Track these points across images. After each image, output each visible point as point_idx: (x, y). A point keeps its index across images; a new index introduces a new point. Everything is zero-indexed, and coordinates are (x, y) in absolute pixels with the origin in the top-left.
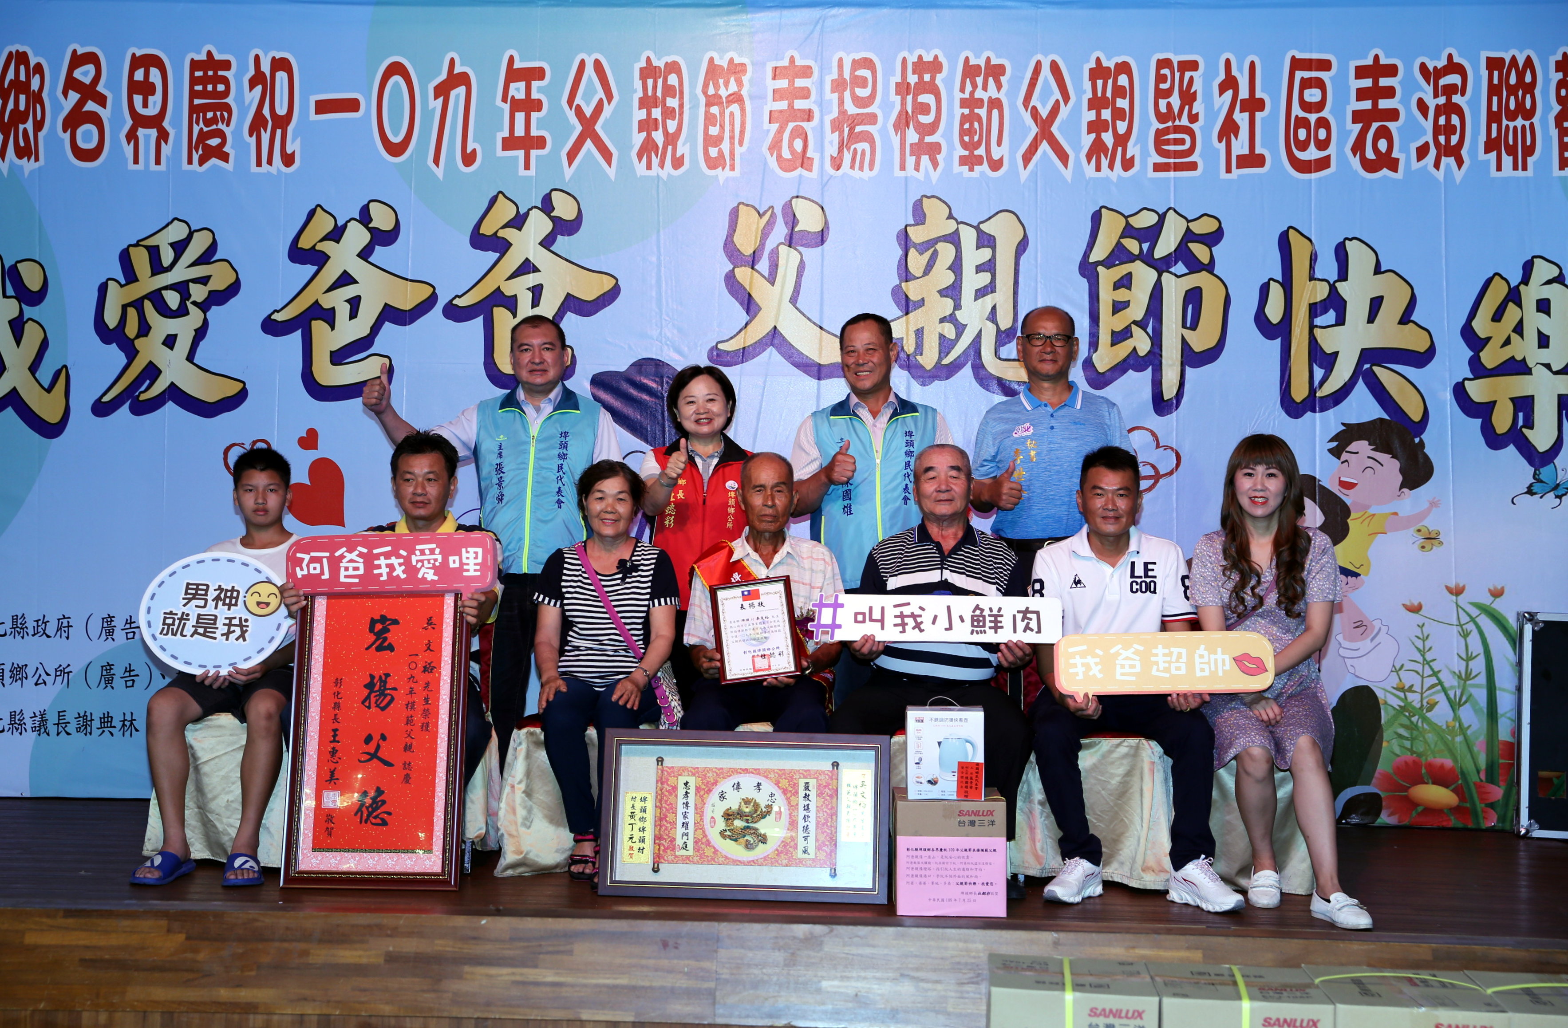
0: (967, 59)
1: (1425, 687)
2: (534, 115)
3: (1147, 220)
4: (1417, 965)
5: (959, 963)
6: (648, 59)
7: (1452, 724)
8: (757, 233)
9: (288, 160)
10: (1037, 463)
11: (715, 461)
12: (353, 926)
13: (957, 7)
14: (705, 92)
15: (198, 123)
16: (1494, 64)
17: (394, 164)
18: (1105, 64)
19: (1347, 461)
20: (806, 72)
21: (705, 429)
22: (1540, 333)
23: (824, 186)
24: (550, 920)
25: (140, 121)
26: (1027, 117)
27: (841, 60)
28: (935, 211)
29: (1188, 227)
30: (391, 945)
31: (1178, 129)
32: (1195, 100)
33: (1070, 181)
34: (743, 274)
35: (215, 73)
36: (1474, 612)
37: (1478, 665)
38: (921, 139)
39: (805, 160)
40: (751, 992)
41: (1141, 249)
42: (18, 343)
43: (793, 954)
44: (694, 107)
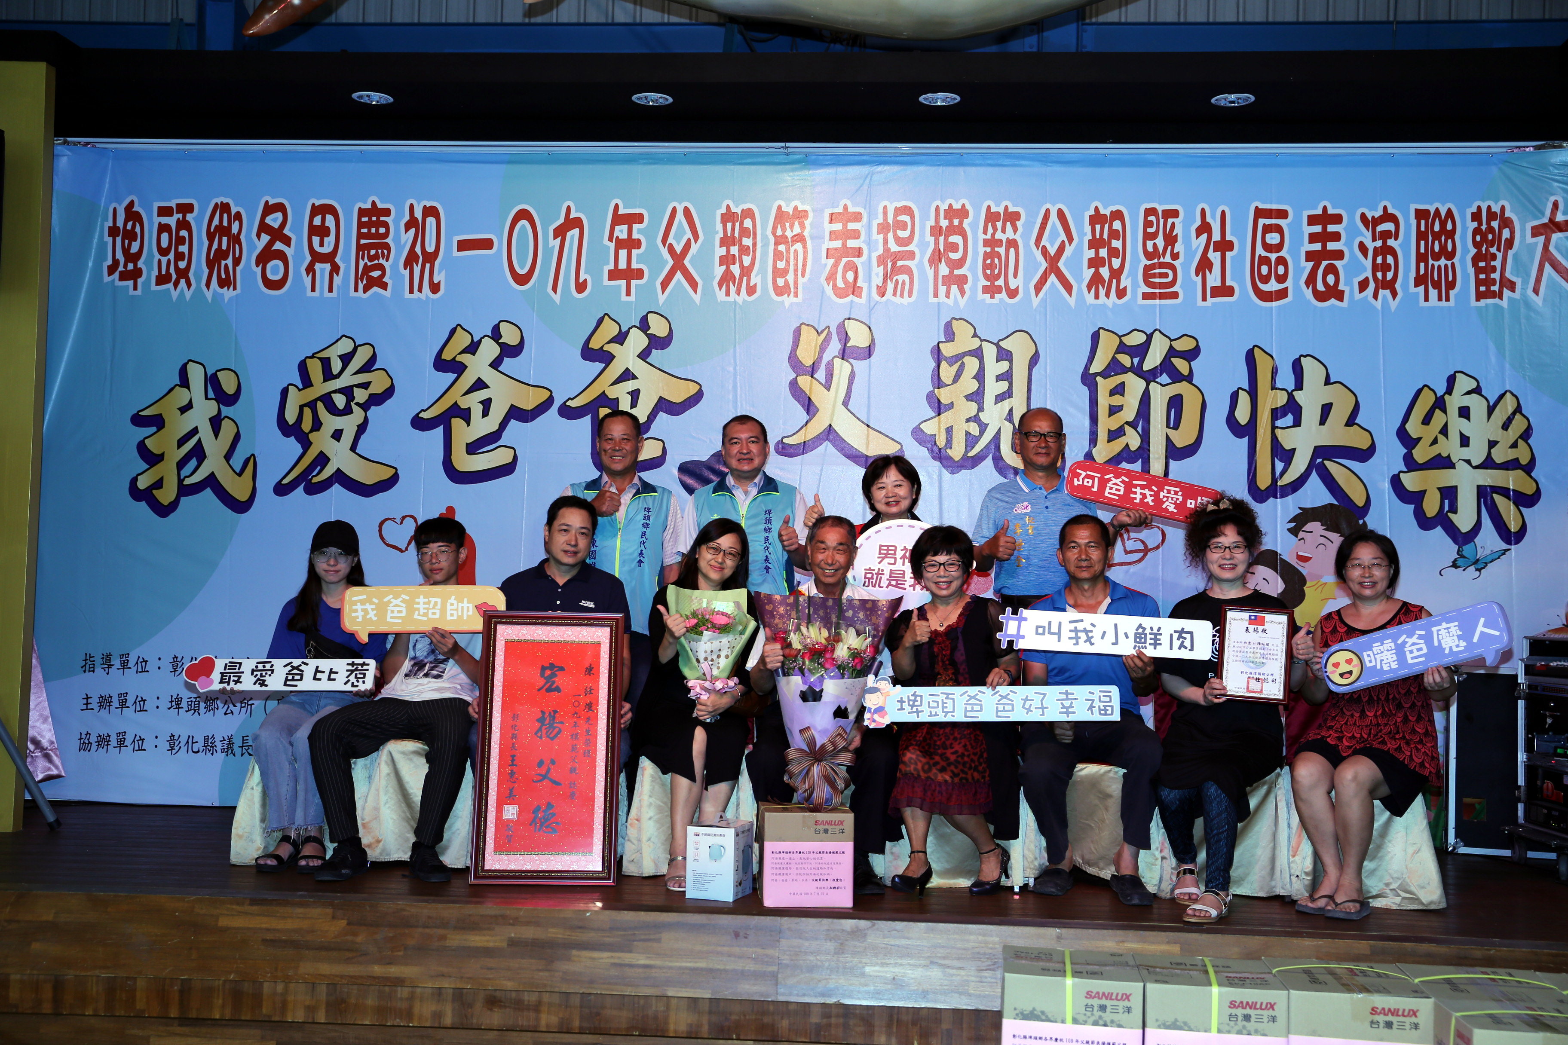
0: (989, 207)
2: (635, 252)
3: (1137, 339)
4: (1357, 958)
5: (979, 953)
6: (728, 207)
8: (816, 348)
9: (435, 288)
10: (1034, 536)
12: (482, 916)
13: (981, 165)
14: (774, 233)
15: (363, 259)
16: (1421, 214)
17: (521, 291)
18: (1102, 212)
19: (1303, 538)
20: (857, 217)
22: (1461, 434)
23: (871, 310)
24: (643, 913)
25: (317, 257)
26: (1038, 254)
27: (885, 207)
28: (962, 331)
29: (1171, 345)
30: (513, 932)
31: (1162, 265)
32: (1176, 241)
33: (1073, 307)
34: (804, 381)
35: (378, 219)
38: (951, 272)
39: (856, 289)
40: (807, 975)
41: (1132, 363)
42: (216, 436)
43: (842, 944)
44: (766, 245)
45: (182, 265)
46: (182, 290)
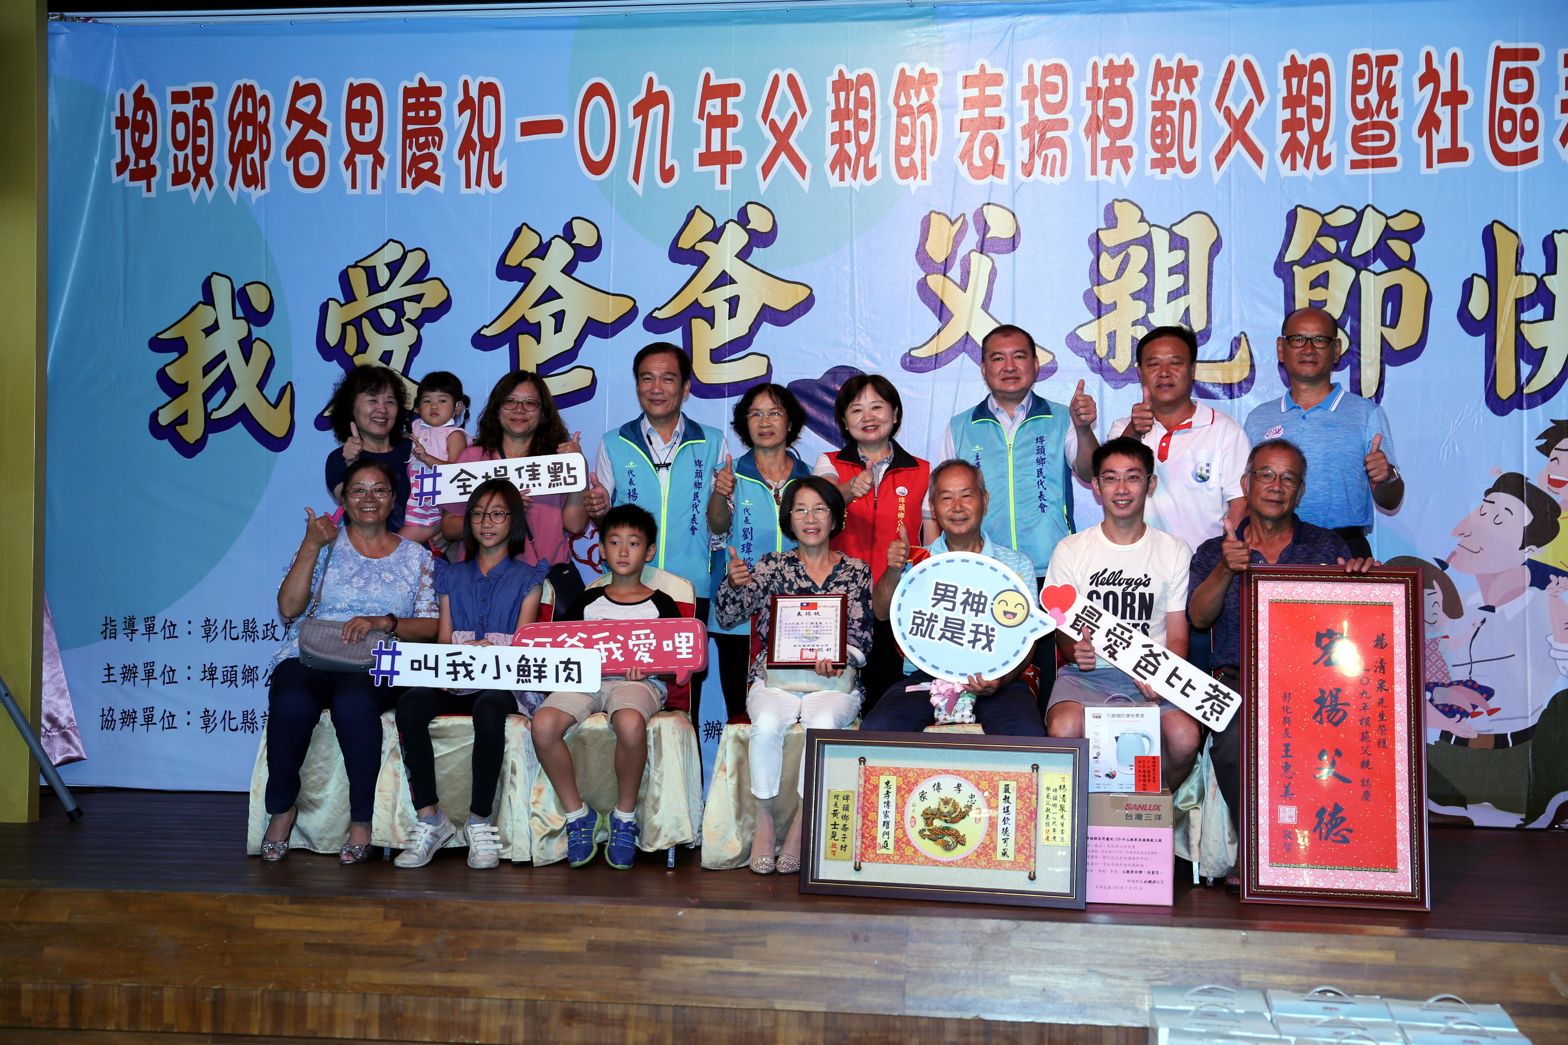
0: (1158, 62)
2: (730, 131)
3: (1345, 218)
5: (1146, 960)
6: (841, 73)
8: (948, 241)
9: (496, 181)
11: (885, 467)
12: (557, 915)
13: (1148, 10)
14: (896, 103)
15: (411, 148)
17: (596, 182)
18: (1300, 61)
19: (1556, 458)
20: (997, 80)
21: (872, 436)
23: (1015, 193)
24: (744, 912)
25: (357, 147)
26: (1220, 117)
27: (1031, 67)
28: (1127, 215)
29: (1387, 224)
30: (593, 935)
31: (1376, 125)
32: (1394, 94)
33: (1264, 181)
34: (935, 282)
35: (427, 99)
38: (1113, 143)
39: (996, 167)
40: (940, 985)
41: (1338, 247)
42: (247, 361)
43: (981, 948)
44: (887, 118)
45: (202, 160)
46: (203, 191)
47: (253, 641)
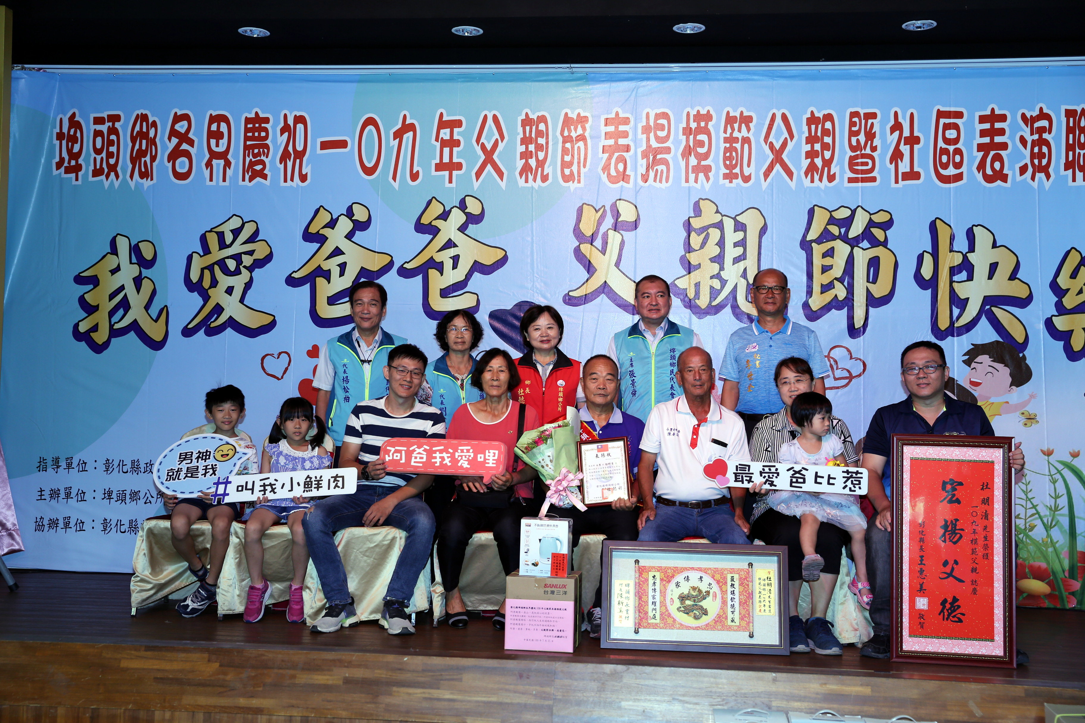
0: (728, 113)
1: (1028, 515)
2: (455, 149)
3: (844, 214)
5: (711, 692)
6: (527, 114)
7: (1046, 540)
8: (594, 222)
9: (303, 178)
10: (760, 368)
11: (551, 367)
12: (323, 660)
13: (722, 80)
14: (562, 134)
15: (249, 156)
16: (1070, 114)
17: (368, 180)
18: (817, 115)
19: (974, 368)
20: (626, 121)
21: (545, 346)
23: (637, 192)
24: (448, 658)
25: (214, 155)
26: (767, 148)
27: (648, 114)
28: (707, 208)
29: (870, 218)
30: (347, 673)
31: (863, 156)
32: (875, 137)
33: (794, 189)
34: (585, 248)
35: (260, 125)
36: (1060, 467)
37: (1063, 502)
38: (699, 163)
39: (625, 176)
40: (576, 708)
41: (840, 232)
42: (138, 291)
43: (603, 684)
44: (555, 144)
45: (112, 161)
46: (112, 180)
47: (138, 474)
